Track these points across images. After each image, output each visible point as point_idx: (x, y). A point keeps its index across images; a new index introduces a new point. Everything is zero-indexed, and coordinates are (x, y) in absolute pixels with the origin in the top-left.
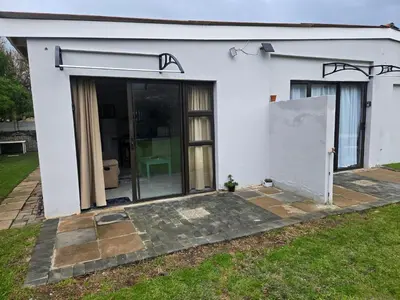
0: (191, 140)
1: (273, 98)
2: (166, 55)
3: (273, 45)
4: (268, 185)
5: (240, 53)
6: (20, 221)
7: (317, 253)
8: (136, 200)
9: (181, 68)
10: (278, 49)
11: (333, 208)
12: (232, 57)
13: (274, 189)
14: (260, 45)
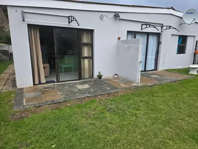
0: (83, 56)
1: (119, 38)
2: (71, 16)
3: (120, 14)
4: (115, 76)
5: (105, 17)
6: (4, 90)
7: (129, 99)
8: (58, 82)
9: (78, 24)
10: (122, 16)
11: (140, 85)
12: (101, 19)
13: (118, 78)
14: (114, 14)
